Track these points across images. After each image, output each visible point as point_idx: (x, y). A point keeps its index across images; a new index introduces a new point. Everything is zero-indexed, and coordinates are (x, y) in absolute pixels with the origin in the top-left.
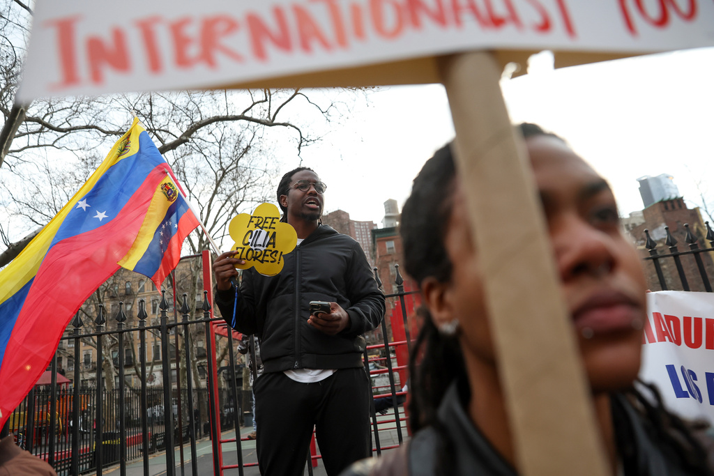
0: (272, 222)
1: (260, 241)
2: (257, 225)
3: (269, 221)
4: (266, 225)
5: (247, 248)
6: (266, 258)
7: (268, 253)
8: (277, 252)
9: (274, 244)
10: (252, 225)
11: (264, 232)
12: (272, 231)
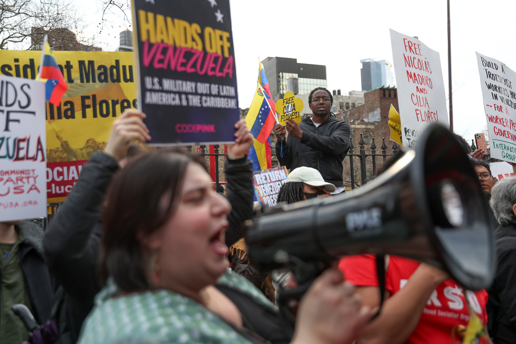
0: (292, 99)
1: (289, 110)
2: (287, 103)
3: (291, 99)
4: (290, 101)
5: (285, 114)
6: (293, 117)
7: (293, 114)
8: (297, 112)
9: (295, 109)
10: (285, 103)
11: (290, 105)
12: (293, 103)
